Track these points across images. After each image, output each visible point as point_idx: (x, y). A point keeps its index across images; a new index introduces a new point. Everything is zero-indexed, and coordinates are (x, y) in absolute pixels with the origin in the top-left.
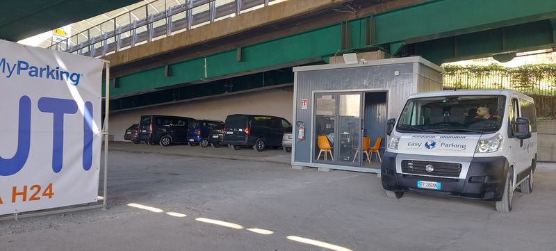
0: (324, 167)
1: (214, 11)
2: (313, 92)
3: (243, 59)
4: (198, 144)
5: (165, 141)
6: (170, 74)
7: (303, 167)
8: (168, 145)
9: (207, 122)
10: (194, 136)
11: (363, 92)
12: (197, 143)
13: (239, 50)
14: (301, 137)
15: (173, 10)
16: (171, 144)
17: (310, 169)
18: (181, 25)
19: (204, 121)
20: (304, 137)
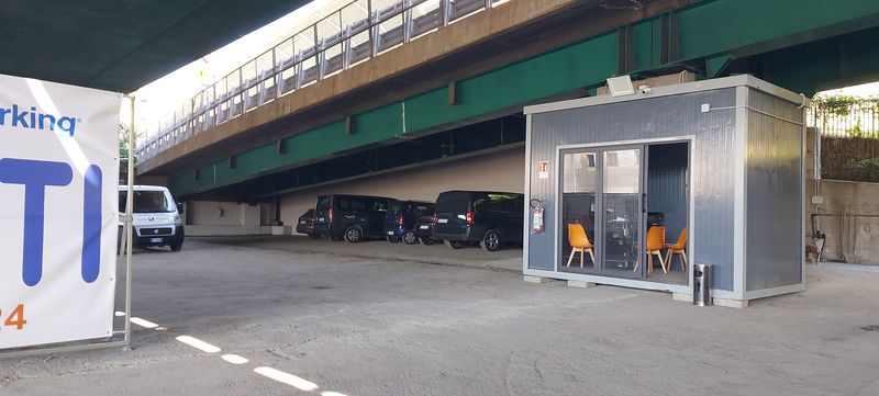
0: (578, 280)
1: (411, 26)
2: (558, 148)
3: (458, 100)
4: (400, 239)
5: (352, 234)
6: (353, 130)
7: (543, 278)
8: (356, 241)
9: (415, 204)
10: (395, 227)
11: (644, 145)
12: (398, 239)
13: (452, 87)
14: (538, 227)
15: (353, 28)
16: (362, 239)
17: (555, 283)
18: (362, 52)
19: (410, 202)
20: (544, 227)
